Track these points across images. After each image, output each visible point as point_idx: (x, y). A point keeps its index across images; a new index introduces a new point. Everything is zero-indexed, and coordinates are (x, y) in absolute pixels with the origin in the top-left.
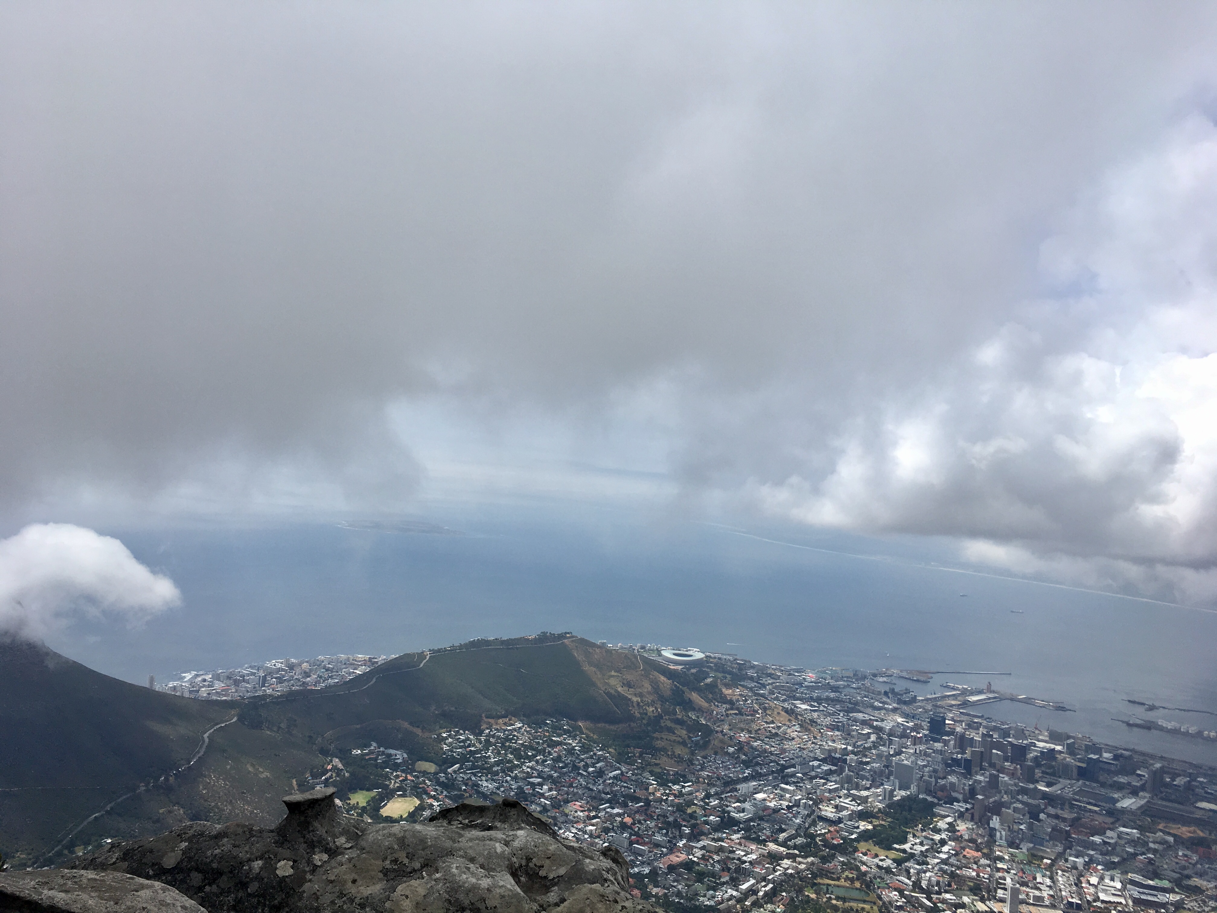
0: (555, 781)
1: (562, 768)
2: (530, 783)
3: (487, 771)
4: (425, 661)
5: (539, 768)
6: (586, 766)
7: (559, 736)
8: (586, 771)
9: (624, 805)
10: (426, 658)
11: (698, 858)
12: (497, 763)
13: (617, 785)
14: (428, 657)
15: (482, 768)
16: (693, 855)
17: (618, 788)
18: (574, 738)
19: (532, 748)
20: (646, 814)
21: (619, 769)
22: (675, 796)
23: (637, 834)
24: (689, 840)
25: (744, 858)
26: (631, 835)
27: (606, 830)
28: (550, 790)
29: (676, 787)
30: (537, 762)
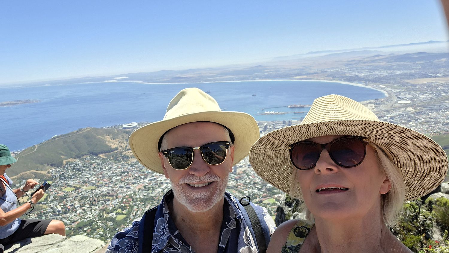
0: (95, 175)
1: (97, 170)
2: (86, 178)
3: (70, 178)
4: (36, 149)
5: (89, 172)
6: (105, 167)
7: (93, 160)
8: (105, 169)
9: (121, 175)
10: (36, 147)
11: (147, 183)
12: (73, 175)
13: (117, 170)
14: (37, 147)
15: (68, 178)
16: (146, 183)
17: (117, 171)
18: (99, 160)
19: (84, 167)
20: (128, 176)
21: (116, 165)
22: (137, 168)
23: (126, 183)
24: (144, 179)
25: (161, 180)
26: (125, 183)
27: (116, 185)
28: (94, 178)
29: (136, 166)
30: (87, 170)
